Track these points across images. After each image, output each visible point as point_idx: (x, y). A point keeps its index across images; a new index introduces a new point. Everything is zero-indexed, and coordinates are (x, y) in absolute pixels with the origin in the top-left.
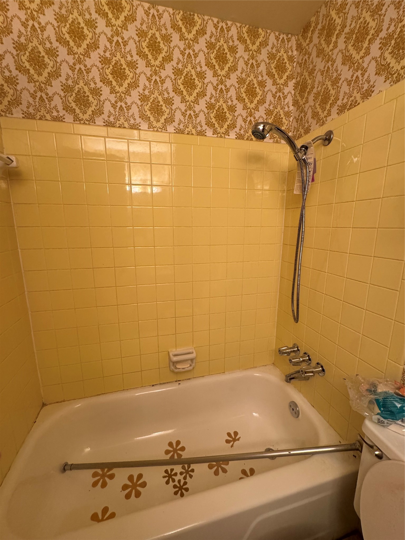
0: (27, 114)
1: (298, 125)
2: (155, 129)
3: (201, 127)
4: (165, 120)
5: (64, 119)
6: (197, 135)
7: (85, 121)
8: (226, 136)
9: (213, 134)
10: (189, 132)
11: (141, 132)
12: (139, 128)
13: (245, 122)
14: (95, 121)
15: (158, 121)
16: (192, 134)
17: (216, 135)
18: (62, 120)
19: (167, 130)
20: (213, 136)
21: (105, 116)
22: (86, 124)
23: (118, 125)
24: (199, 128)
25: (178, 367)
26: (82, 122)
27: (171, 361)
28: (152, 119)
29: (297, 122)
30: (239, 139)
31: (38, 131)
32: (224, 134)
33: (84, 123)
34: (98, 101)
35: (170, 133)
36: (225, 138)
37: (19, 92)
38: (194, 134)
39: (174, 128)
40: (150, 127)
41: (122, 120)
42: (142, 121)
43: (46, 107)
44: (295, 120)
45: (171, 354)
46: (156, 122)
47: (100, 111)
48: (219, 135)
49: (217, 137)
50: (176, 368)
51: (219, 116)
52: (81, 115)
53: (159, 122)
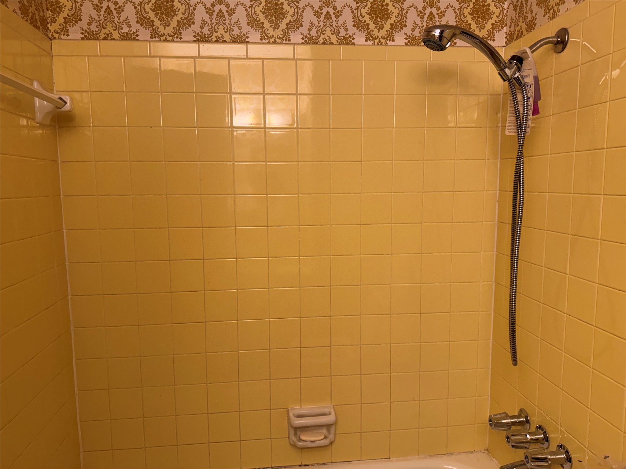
0: (88, 33)
1: (517, 15)
2: (272, 40)
3: (346, 30)
4: (287, 24)
5: (137, 35)
6: (340, 44)
7: (167, 37)
8: (388, 42)
9: (366, 41)
10: (326, 40)
11: (250, 46)
12: (247, 40)
13: (422, 18)
14: (180, 35)
15: (276, 27)
16: (332, 43)
17: (372, 42)
18: (134, 38)
19: (289, 41)
20: (366, 43)
21: (196, 27)
22: (169, 41)
23: (215, 39)
24: (343, 33)
25: (303, 438)
26: (163, 38)
27: (292, 427)
28: (267, 25)
29: (515, 10)
30: (412, 44)
31: (101, 56)
32: (385, 38)
33: (166, 40)
34: (187, 6)
35: (294, 44)
36: (386, 45)
37: (79, 4)
38: (335, 42)
39: (302, 36)
40: (263, 38)
41: (221, 31)
42: (251, 30)
43: (113, 21)
44: (511, 6)
45: (291, 415)
46: (273, 30)
47: (189, 20)
48: (377, 41)
49: (374, 44)
50: (300, 440)
51: (376, 11)
52: (161, 30)
53: (278, 29)
